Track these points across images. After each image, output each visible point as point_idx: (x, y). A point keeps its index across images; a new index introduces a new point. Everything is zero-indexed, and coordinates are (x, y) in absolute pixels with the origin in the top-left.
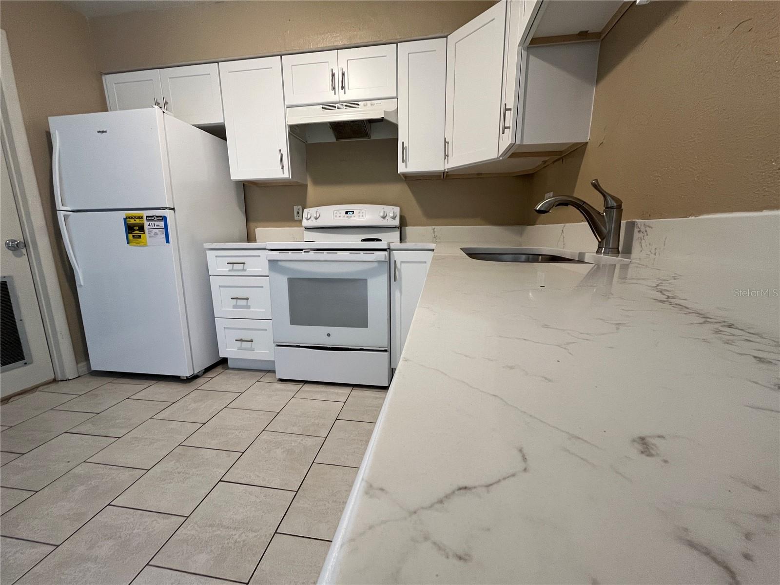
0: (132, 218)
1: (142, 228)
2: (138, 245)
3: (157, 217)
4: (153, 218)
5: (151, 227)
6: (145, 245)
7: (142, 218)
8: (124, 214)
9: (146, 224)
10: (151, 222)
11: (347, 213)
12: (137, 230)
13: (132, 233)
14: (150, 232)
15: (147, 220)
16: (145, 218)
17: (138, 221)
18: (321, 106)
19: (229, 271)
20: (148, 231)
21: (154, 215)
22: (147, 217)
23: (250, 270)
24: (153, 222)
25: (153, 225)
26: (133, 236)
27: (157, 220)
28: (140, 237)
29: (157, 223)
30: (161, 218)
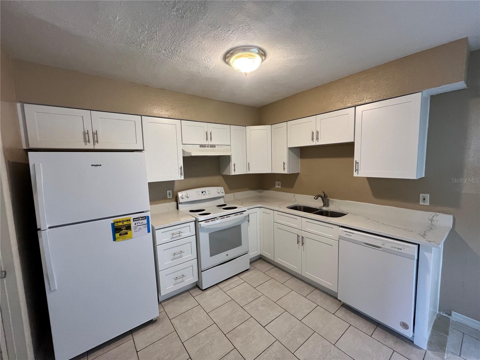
0: (120, 222)
1: (129, 227)
2: (124, 239)
3: (141, 217)
4: (138, 219)
5: (137, 225)
6: (131, 238)
7: (129, 220)
8: (111, 221)
9: (133, 224)
10: (136, 222)
11: (202, 192)
12: (125, 229)
13: (119, 232)
14: (135, 228)
15: (134, 221)
16: (132, 220)
17: (125, 223)
18: (199, 145)
19: (171, 239)
20: (134, 228)
21: (140, 216)
22: (134, 219)
23: (183, 235)
24: (138, 222)
25: (138, 223)
26: (120, 235)
27: (142, 219)
28: (127, 233)
29: (141, 222)
30: (145, 218)
